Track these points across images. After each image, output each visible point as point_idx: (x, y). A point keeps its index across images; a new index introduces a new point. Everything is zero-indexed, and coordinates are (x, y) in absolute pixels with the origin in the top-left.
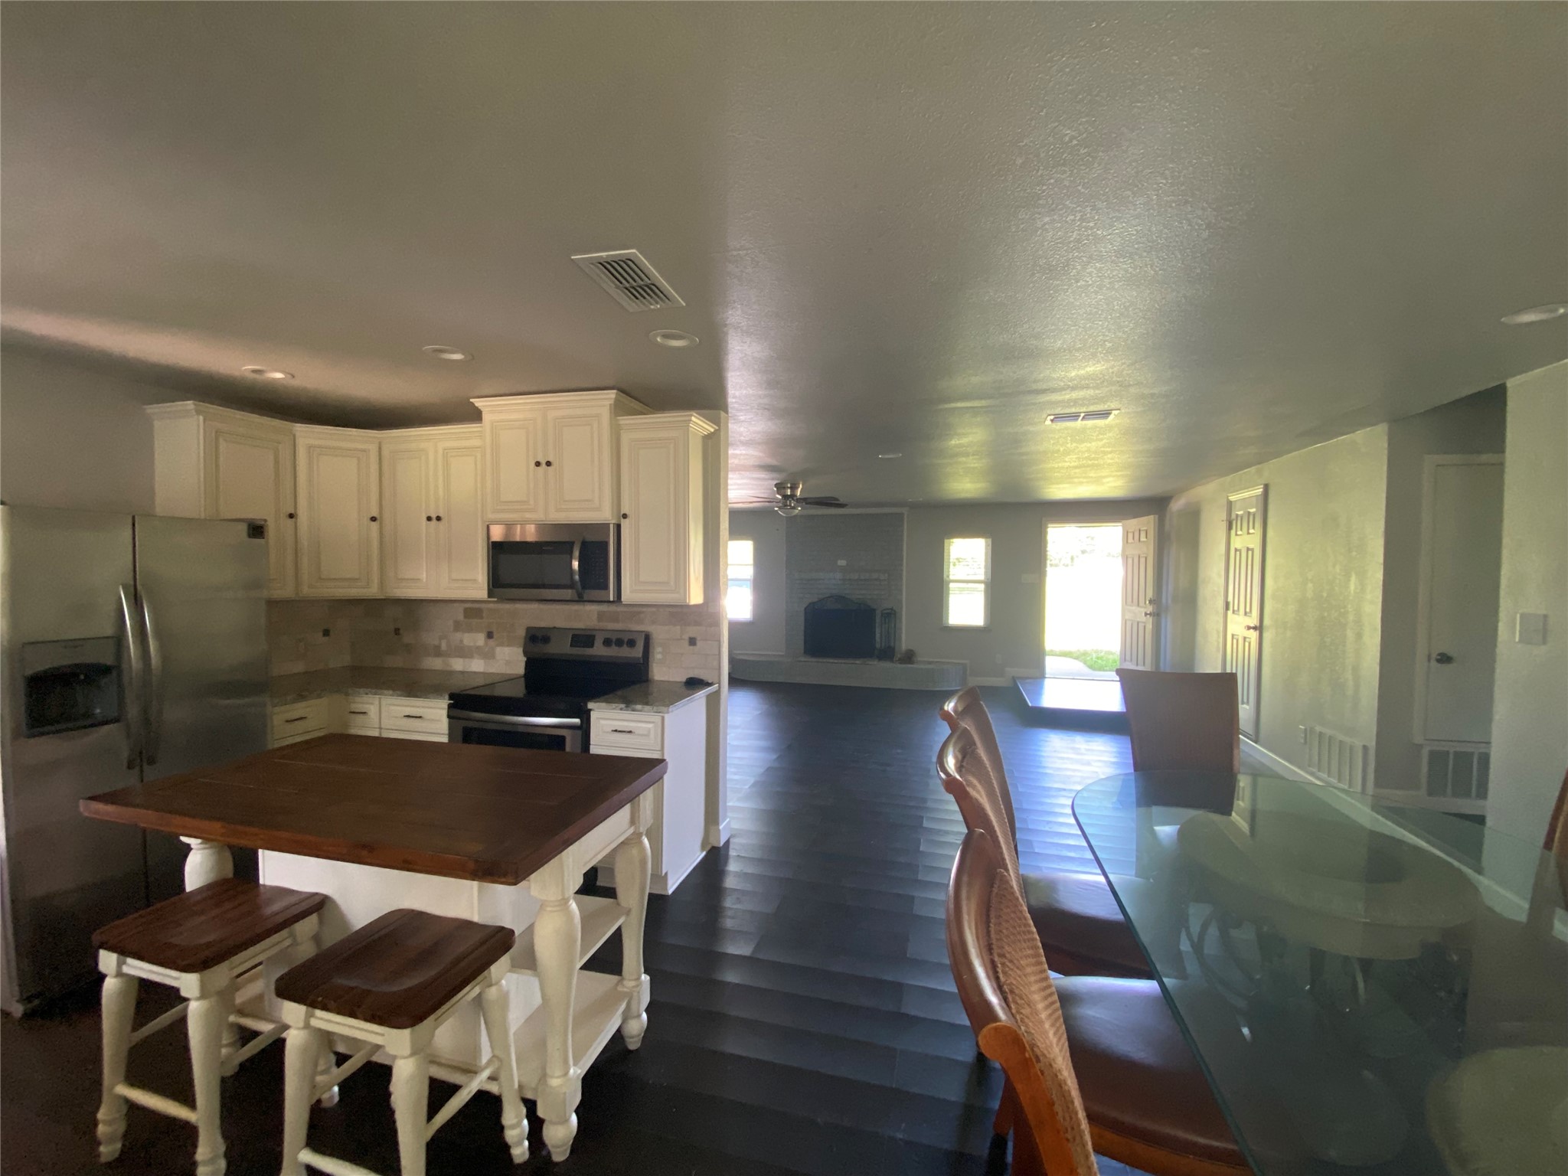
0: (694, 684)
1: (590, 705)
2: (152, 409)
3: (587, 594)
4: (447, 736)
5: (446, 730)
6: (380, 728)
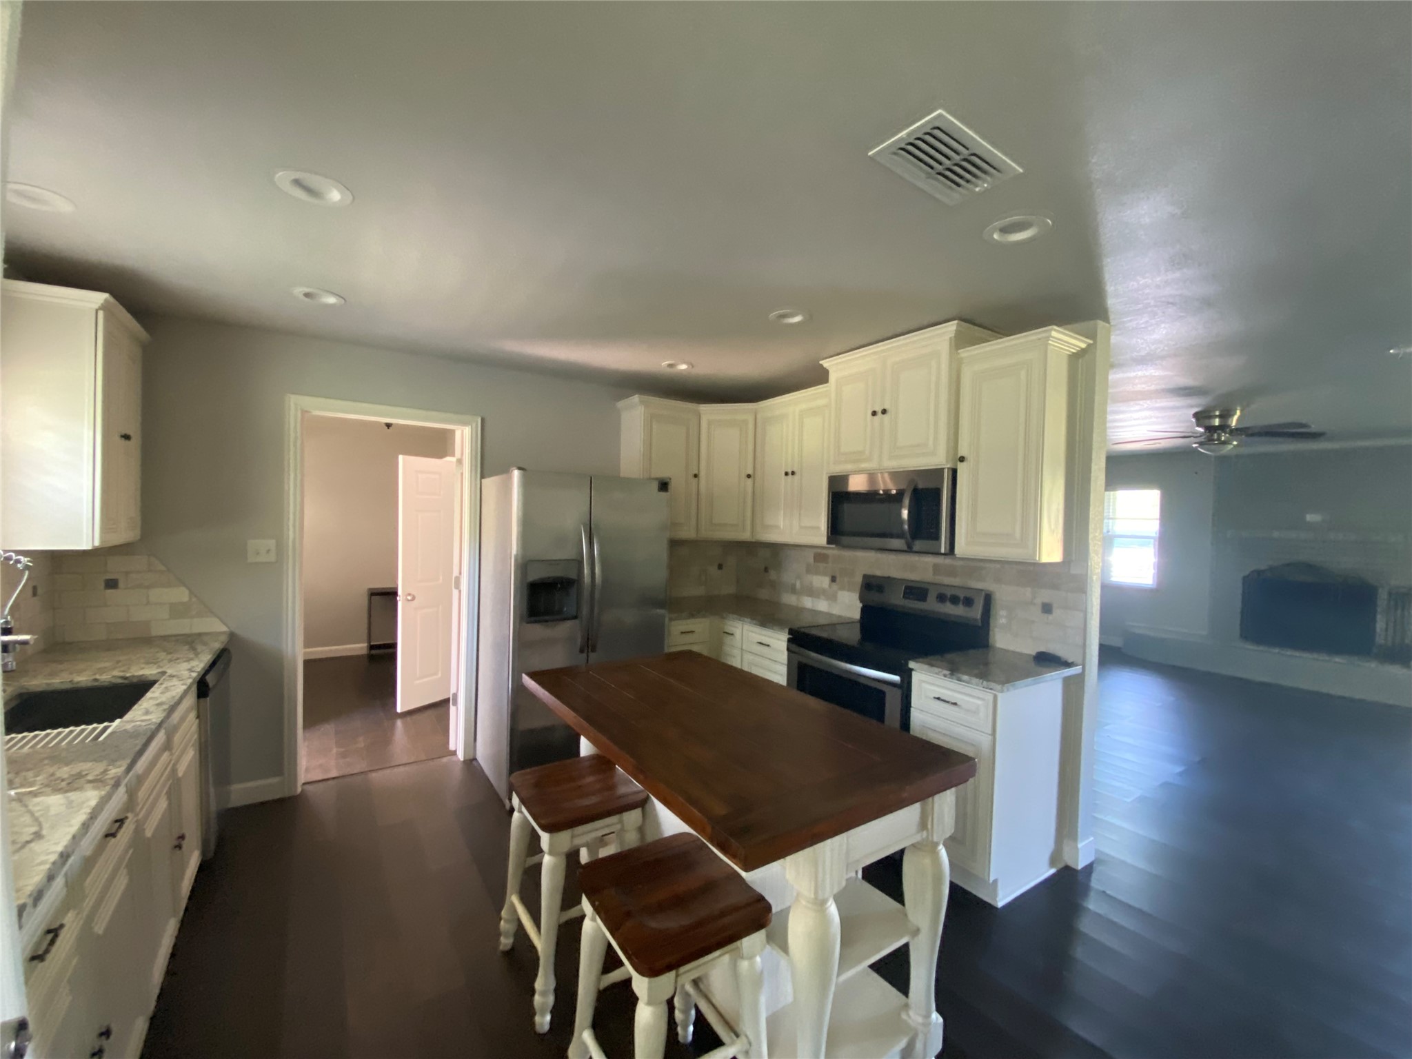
0: (1047, 661)
1: (912, 665)
2: (620, 404)
3: (918, 545)
4: (786, 667)
5: (786, 661)
6: (742, 649)
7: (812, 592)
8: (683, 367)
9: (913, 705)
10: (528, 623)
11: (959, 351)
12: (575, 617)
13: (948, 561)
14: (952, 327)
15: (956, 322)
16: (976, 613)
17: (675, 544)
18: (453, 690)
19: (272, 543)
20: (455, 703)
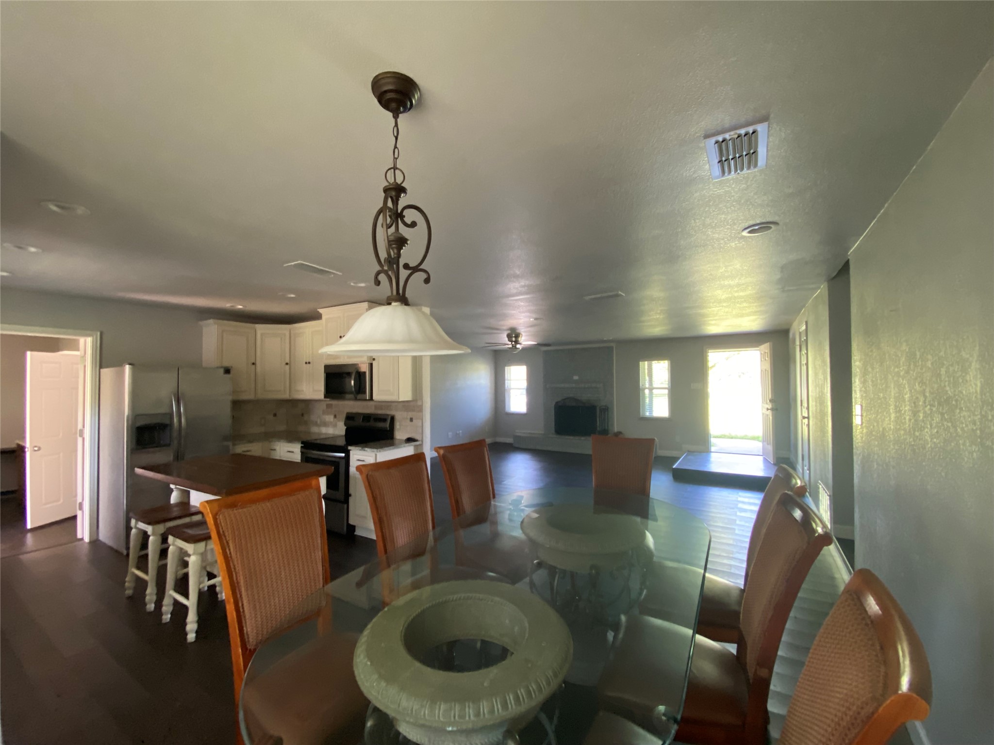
1: (349, 448)
2: (201, 323)
3: (359, 396)
5: (300, 454)
7: (325, 424)
8: (240, 307)
9: (350, 465)
12: (168, 446)
13: (371, 403)
14: (366, 303)
16: (388, 425)
18: (80, 501)
20: (81, 509)
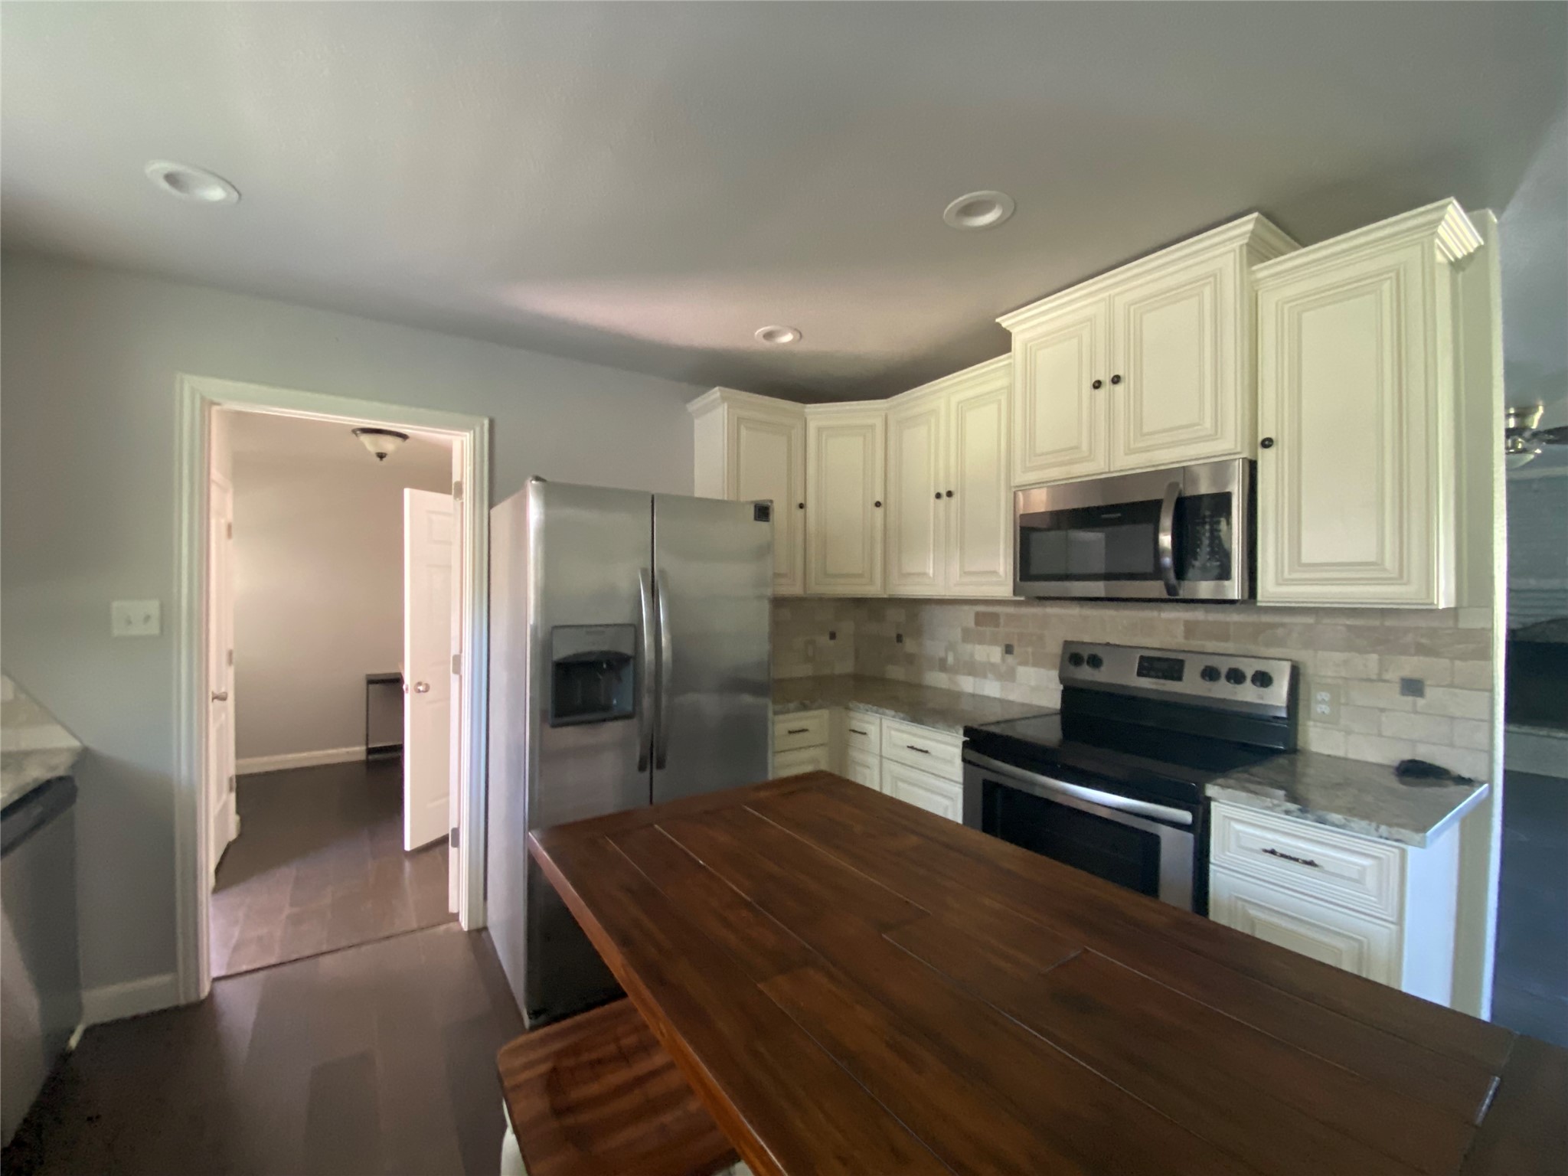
1: (1211, 790)
2: (692, 407)
4: (962, 786)
5: (960, 779)
6: (881, 756)
8: (787, 338)
9: (1212, 859)
10: (554, 726)
11: (1255, 268)
12: (628, 716)
14: (1247, 225)
15: (1255, 215)
16: (1277, 696)
17: (779, 602)
18: (453, 825)
19: (153, 607)
20: (456, 844)
